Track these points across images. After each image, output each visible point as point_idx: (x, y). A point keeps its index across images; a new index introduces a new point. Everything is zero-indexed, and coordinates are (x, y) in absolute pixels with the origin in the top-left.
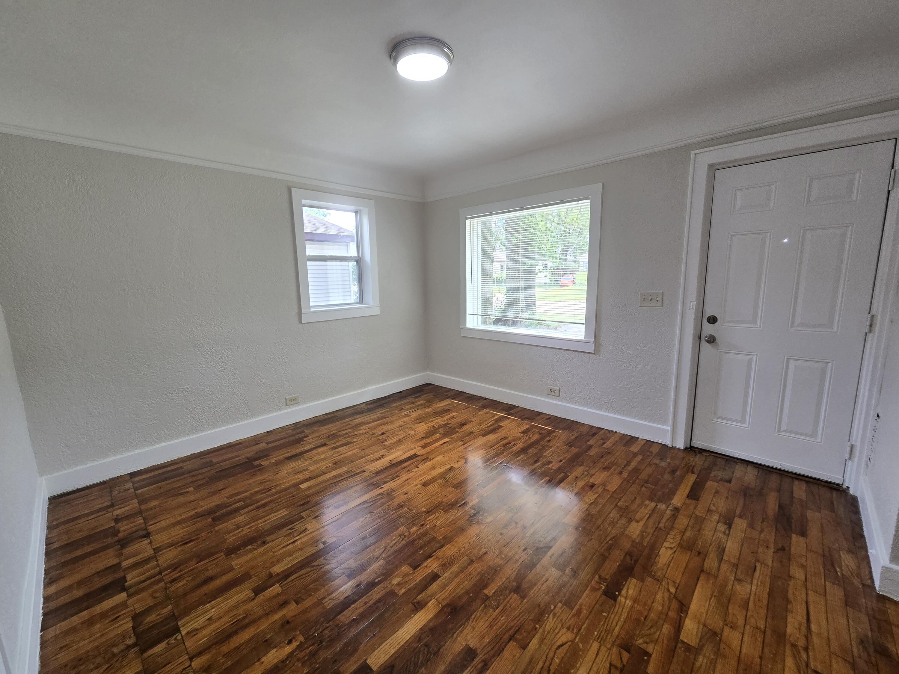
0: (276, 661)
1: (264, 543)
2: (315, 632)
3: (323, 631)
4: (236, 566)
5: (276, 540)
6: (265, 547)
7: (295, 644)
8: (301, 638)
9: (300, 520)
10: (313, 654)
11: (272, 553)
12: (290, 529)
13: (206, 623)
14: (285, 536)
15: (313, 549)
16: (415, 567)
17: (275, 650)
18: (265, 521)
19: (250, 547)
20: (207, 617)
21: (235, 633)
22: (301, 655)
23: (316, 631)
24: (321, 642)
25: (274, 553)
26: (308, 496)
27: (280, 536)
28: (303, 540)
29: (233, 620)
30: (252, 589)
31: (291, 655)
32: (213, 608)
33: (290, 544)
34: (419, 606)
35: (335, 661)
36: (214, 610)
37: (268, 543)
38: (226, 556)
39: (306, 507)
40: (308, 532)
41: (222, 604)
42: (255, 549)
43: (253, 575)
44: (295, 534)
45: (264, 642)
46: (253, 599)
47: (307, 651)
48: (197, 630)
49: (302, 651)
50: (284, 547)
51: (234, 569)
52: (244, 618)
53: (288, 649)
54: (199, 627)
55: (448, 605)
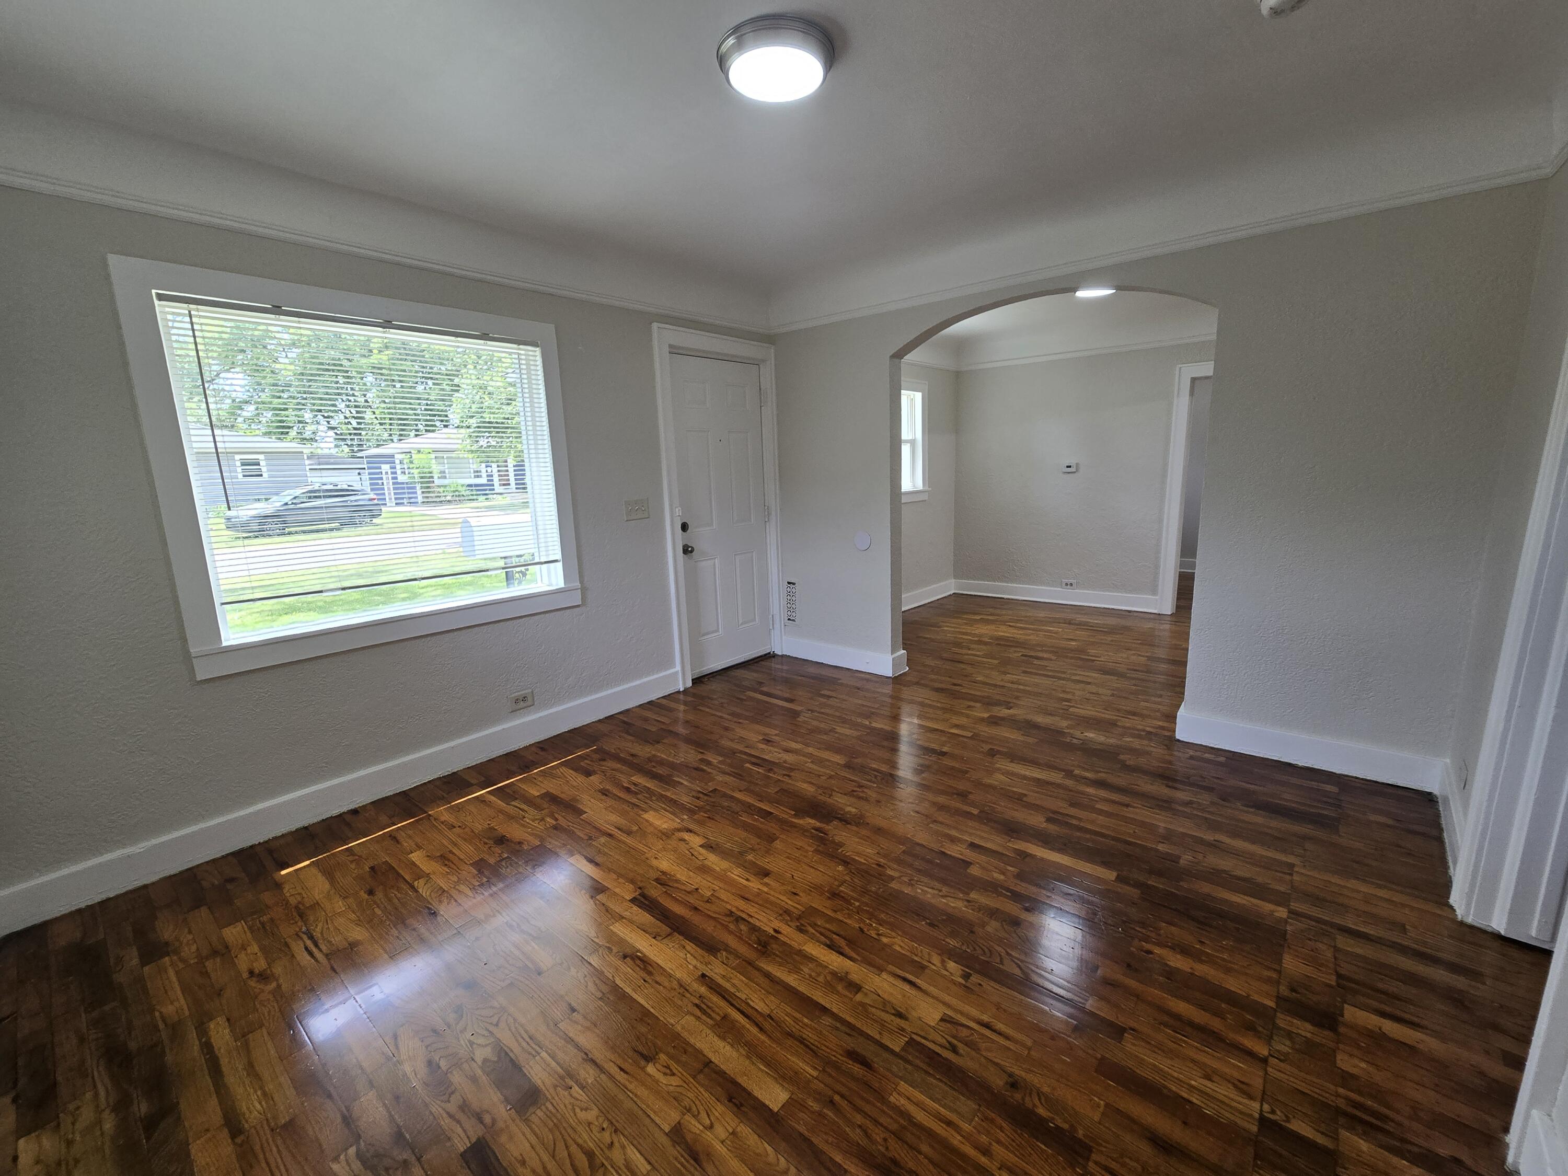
0: (1179, 956)
1: (1014, 1085)
2: (1119, 932)
3: (1111, 925)
4: (1098, 1106)
5: (997, 1064)
6: (1023, 1074)
7: (1147, 946)
8: (1136, 942)
9: (919, 1043)
10: (1143, 924)
11: (1033, 1053)
12: (954, 1050)
13: (1216, 1078)
14: (977, 1050)
15: (990, 988)
16: (968, 864)
17: (1168, 963)
18: (949, 1123)
19: (1041, 1111)
20: (1209, 1084)
21: (1191, 1024)
22: (1153, 935)
23: (1116, 931)
24: (1124, 922)
25: (1029, 1049)
26: (827, 1065)
27: (983, 1059)
28: (974, 1012)
29: (1181, 1039)
30: (1120, 1043)
31: (1160, 944)
32: (1193, 1087)
33: (994, 1031)
34: (1024, 855)
35: (1133, 903)
36: (1193, 1083)
37: (1011, 1075)
38: (1090, 1150)
39: (868, 1051)
40: (949, 1013)
41: (1176, 1074)
42: (1039, 1094)
43: (1096, 1058)
44: (964, 1033)
45: (1171, 980)
46: (1133, 1030)
47: (1144, 931)
48: (1235, 1086)
49: (1149, 936)
50: (1007, 1038)
51: (1107, 1105)
52: (1166, 1025)
53: (1157, 950)
54: (1230, 1086)
55: (1009, 835)
